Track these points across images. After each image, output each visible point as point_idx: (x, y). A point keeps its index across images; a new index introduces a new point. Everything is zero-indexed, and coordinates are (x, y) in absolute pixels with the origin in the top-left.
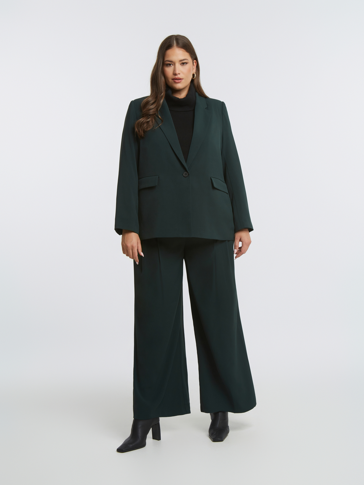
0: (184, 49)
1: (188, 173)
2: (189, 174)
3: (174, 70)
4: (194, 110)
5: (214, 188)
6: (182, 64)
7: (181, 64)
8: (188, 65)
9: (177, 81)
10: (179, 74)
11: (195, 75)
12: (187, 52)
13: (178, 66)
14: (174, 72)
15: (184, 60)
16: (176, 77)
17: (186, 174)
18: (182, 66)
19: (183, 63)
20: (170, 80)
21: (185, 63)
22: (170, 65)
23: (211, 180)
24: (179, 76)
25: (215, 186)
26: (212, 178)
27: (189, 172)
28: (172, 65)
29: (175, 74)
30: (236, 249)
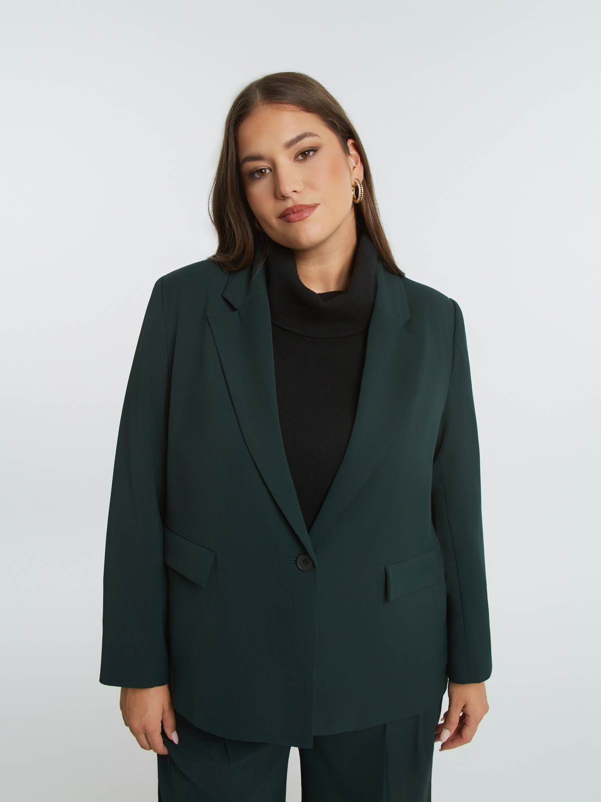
7: (295, 158)
16: (289, 204)
17: (306, 562)
21: (308, 149)
23: (386, 575)
27: (315, 559)
30: (450, 730)
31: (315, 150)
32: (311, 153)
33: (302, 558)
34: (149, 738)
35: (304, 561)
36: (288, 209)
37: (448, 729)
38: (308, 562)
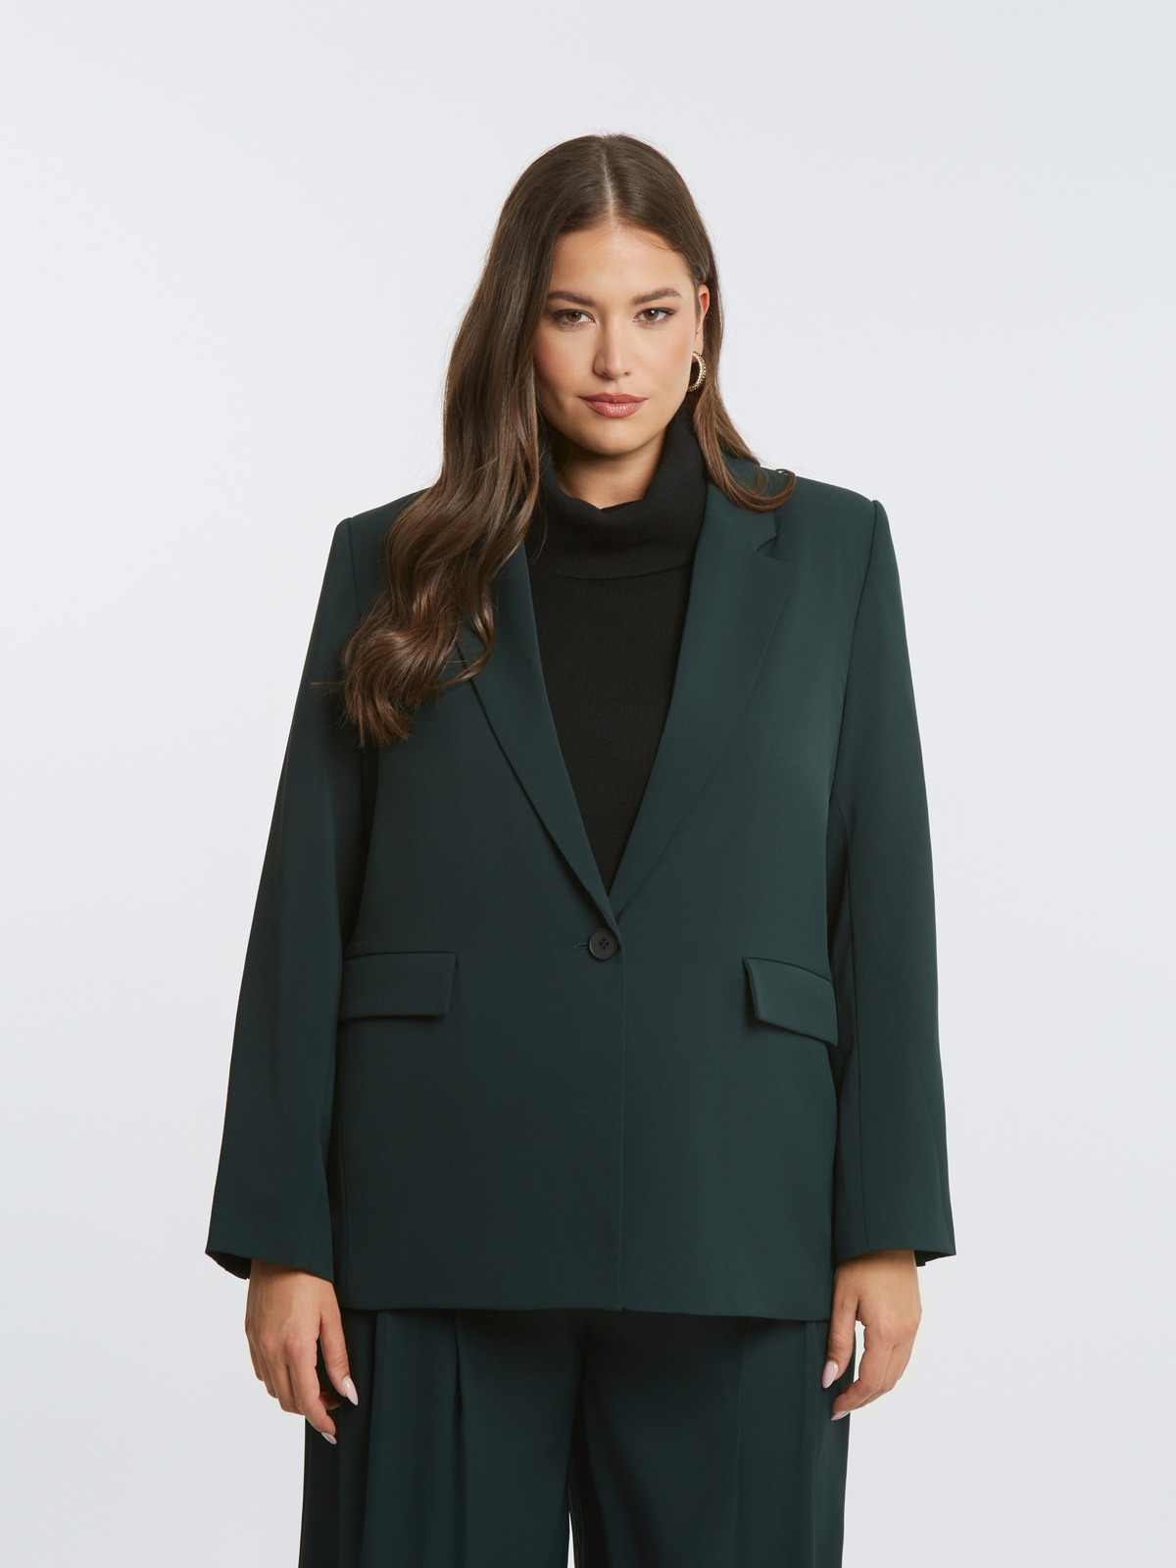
0: (660, 233)
1: (615, 937)
2: (619, 947)
3: (602, 352)
4: (689, 567)
5: (752, 1019)
6: (642, 317)
7: (637, 316)
8: (674, 321)
9: (611, 409)
10: (626, 374)
11: (702, 372)
12: (674, 250)
13: (624, 329)
14: (601, 364)
15: (657, 295)
16: (610, 389)
17: (603, 944)
18: (644, 326)
19: (649, 314)
20: (571, 403)
21: (657, 310)
22: (574, 315)
23: (747, 973)
24: (623, 387)
25: (764, 1012)
26: (753, 966)
27: (618, 933)
28: (584, 318)
29: (606, 376)
30: (838, 1363)
31: (669, 312)
32: (661, 316)
33: (600, 935)
34: (293, 1372)
35: (601, 943)
36: (606, 395)
37: (833, 1359)
38: (607, 944)
